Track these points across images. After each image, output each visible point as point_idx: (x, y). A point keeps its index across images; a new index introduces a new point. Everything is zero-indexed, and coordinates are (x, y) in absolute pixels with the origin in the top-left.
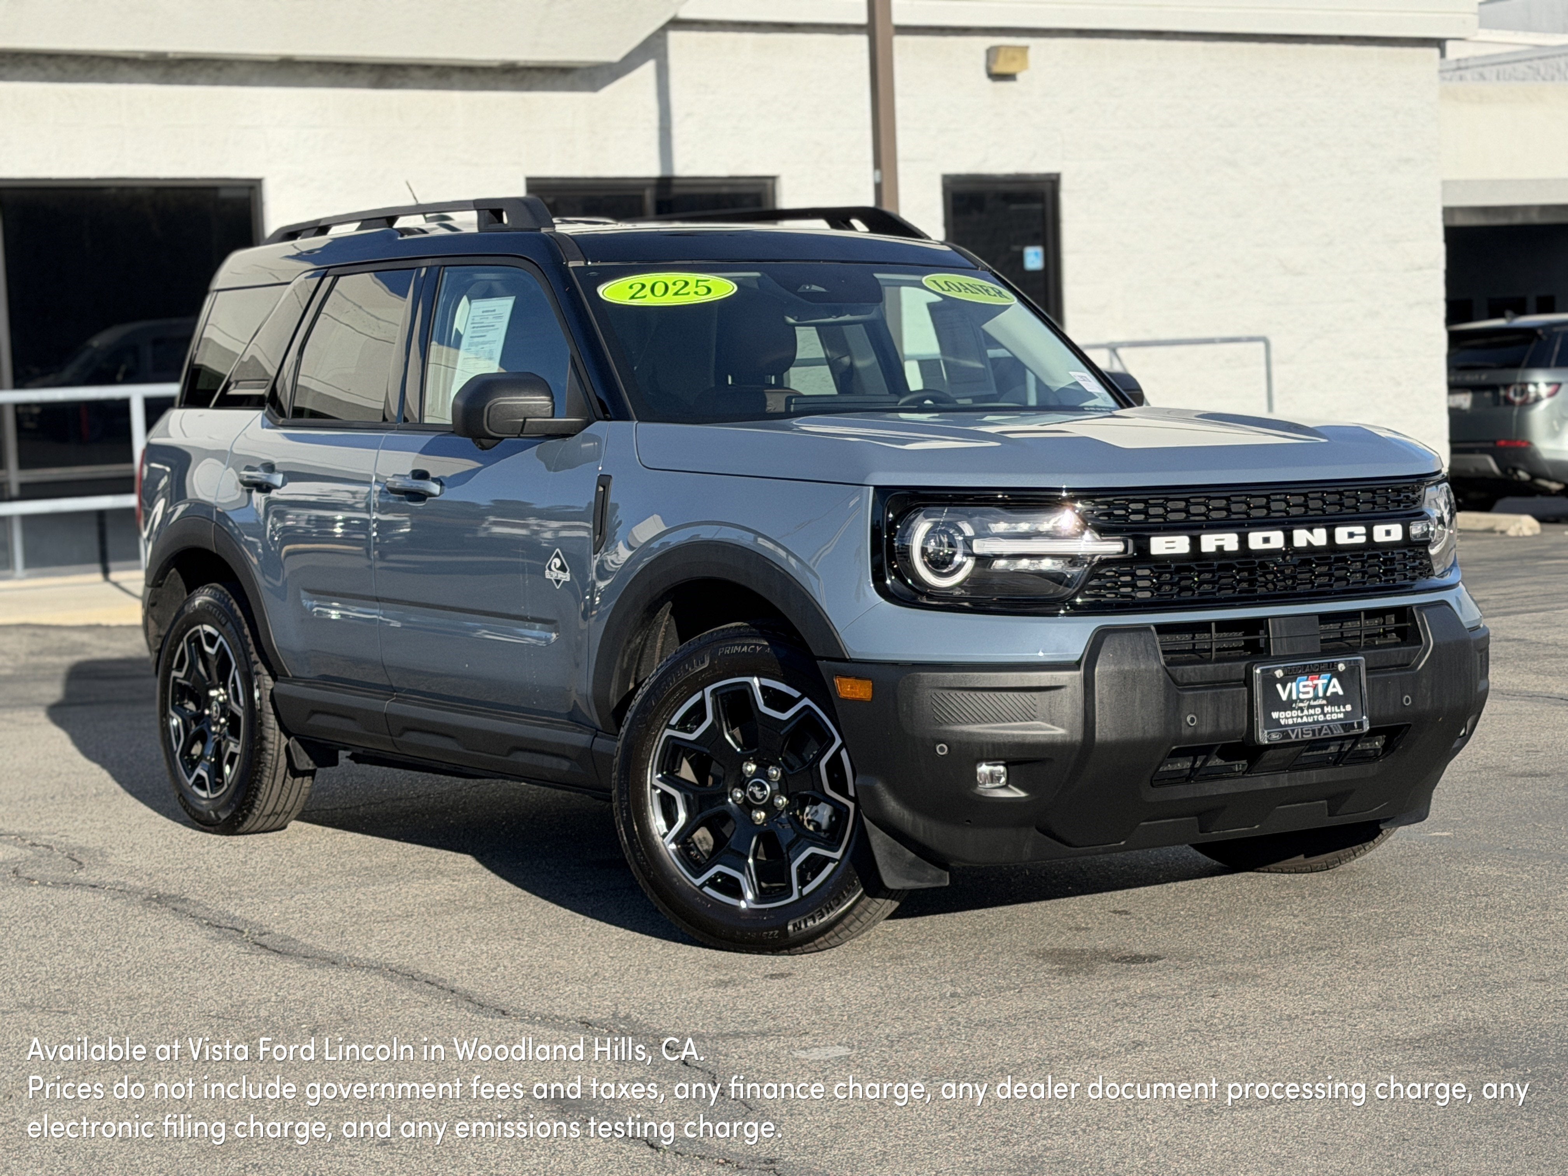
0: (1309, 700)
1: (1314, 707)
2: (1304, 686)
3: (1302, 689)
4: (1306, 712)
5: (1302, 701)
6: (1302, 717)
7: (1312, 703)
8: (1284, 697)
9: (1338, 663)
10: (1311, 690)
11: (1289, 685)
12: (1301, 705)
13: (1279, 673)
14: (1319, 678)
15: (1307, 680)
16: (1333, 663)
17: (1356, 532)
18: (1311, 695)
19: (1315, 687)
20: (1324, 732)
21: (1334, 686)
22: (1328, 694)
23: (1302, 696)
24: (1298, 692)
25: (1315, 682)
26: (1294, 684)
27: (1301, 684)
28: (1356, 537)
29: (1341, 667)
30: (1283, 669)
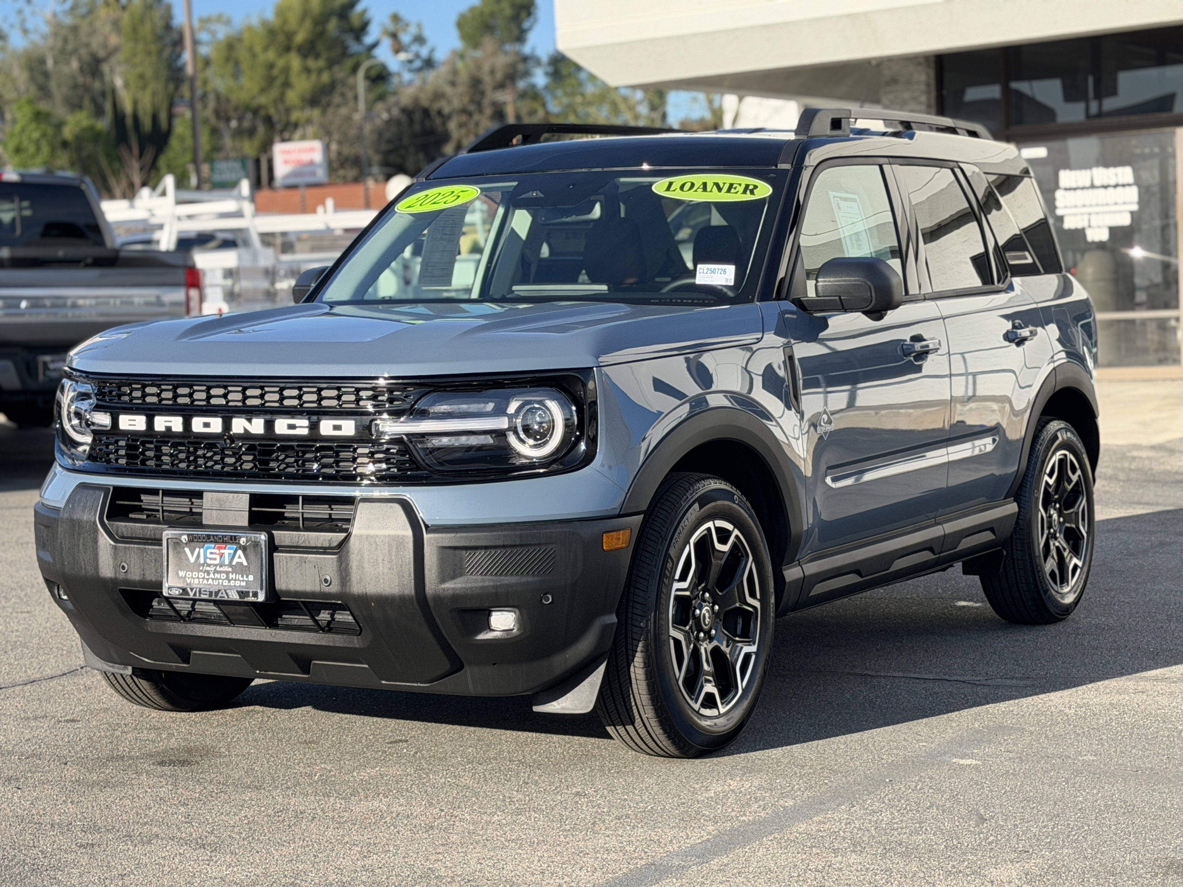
0: (216, 565)
1: (221, 572)
2: (211, 553)
3: (209, 556)
4: (212, 576)
5: (209, 565)
6: (208, 580)
7: (218, 569)
8: (192, 560)
9: (241, 537)
10: (218, 557)
11: (197, 550)
12: (208, 568)
13: (184, 538)
14: (225, 548)
15: (214, 548)
16: (235, 536)
17: (297, 425)
18: (217, 562)
19: (222, 555)
20: (220, 595)
21: (239, 557)
22: (234, 563)
23: (208, 561)
24: (206, 557)
25: (222, 551)
26: (202, 550)
27: (209, 551)
28: (297, 429)
29: (243, 541)
30: (188, 535)
